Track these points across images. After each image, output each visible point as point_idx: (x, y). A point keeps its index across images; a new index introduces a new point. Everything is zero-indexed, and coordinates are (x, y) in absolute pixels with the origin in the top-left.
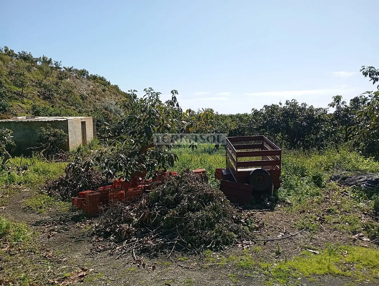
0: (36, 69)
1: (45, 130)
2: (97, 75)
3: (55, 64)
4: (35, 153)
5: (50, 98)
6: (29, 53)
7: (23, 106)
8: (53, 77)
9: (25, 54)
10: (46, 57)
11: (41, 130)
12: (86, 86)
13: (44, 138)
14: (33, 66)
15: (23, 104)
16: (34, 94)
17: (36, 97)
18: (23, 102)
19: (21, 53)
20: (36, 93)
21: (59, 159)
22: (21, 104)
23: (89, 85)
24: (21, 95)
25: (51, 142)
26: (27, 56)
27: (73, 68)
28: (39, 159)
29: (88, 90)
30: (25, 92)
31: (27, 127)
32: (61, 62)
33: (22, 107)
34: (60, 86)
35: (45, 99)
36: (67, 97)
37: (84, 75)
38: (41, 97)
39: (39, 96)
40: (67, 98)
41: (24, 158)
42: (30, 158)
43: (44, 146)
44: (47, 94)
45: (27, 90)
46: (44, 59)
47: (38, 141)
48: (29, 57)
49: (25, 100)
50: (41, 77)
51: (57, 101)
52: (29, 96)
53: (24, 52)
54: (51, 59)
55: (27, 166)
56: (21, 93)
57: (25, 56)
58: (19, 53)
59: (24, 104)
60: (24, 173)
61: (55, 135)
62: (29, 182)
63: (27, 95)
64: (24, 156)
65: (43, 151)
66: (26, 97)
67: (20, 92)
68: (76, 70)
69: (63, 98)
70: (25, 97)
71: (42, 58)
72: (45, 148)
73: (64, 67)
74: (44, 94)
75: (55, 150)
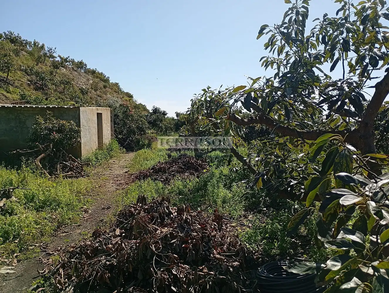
0: (26, 54)
1: (44, 122)
2: (96, 69)
3: (49, 51)
4: (27, 160)
5: (43, 89)
6: (17, 35)
7: (8, 95)
8: (46, 65)
9: (12, 34)
10: (37, 42)
11: (37, 121)
12: (85, 80)
13: (42, 134)
14: (22, 50)
15: (8, 92)
16: (22, 81)
17: (25, 86)
18: (8, 90)
19: (7, 33)
20: (26, 81)
21: (68, 172)
22: (5, 93)
23: (88, 80)
24: (5, 82)
25: (54, 142)
26: (15, 37)
27: (69, 58)
28: (34, 172)
29: (87, 84)
30: (11, 78)
31: (13, 117)
32: (55, 49)
33: (6, 97)
34: (55, 76)
35: (36, 89)
36: (64, 89)
37: (82, 68)
38: (32, 87)
39: (29, 85)
40: (64, 91)
41: (7, 169)
42: (17, 170)
43: (43, 148)
44: (39, 84)
45: (14, 76)
46: (36, 44)
47: (31, 140)
48: (17, 40)
49: (11, 88)
50: (31, 63)
51: (51, 93)
52: (16, 84)
53: (11, 33)
54: (43, 45)
55: (12, 190)
56: (5, 80)
57: (12, 38)
58: (5, 33)
59: (10, 93)
60: (4, 205)
61: (60, 130)
62: (14, 236)
63: (14, 83)
64: (6, 166)
65: (40, 157)
66: (12, 85)
67: (4, 78)
68: (73, 61)
69: (59, 90)
70: (10, 84)
71: (33, 43)
72: (44, 151)
73: (59, 55)
74: (35, 83)
75: (61, 155)
